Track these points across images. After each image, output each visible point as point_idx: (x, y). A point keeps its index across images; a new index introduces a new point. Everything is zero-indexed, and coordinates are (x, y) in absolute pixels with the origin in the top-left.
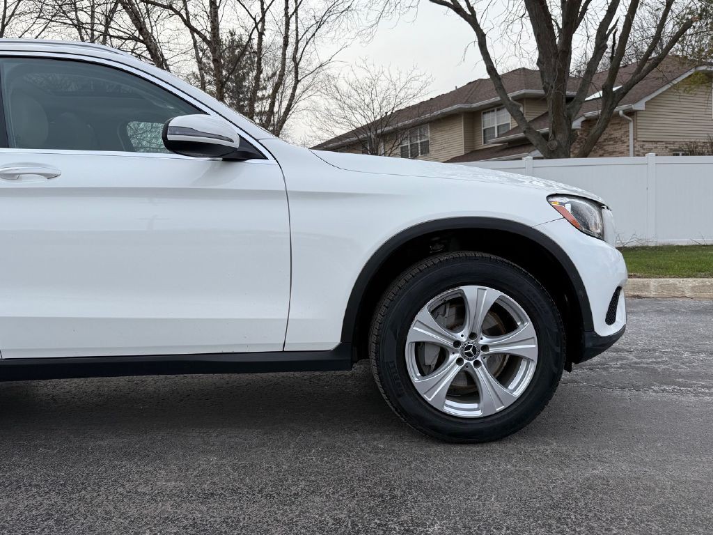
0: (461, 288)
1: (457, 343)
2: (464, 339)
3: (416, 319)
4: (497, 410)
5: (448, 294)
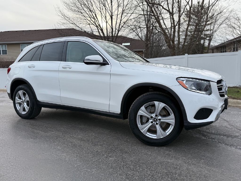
0: (154, 102)
1: (152, 117)
2: (154, 116)
3: (140, 109)
4: (161, 137)
5: (151, 103)
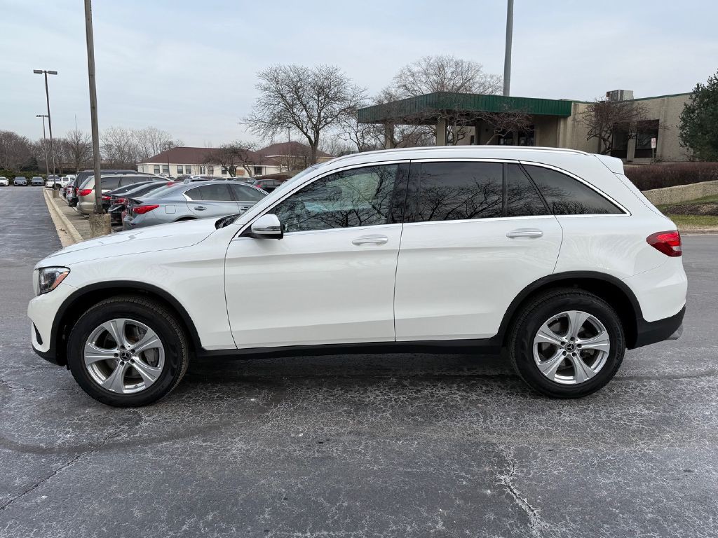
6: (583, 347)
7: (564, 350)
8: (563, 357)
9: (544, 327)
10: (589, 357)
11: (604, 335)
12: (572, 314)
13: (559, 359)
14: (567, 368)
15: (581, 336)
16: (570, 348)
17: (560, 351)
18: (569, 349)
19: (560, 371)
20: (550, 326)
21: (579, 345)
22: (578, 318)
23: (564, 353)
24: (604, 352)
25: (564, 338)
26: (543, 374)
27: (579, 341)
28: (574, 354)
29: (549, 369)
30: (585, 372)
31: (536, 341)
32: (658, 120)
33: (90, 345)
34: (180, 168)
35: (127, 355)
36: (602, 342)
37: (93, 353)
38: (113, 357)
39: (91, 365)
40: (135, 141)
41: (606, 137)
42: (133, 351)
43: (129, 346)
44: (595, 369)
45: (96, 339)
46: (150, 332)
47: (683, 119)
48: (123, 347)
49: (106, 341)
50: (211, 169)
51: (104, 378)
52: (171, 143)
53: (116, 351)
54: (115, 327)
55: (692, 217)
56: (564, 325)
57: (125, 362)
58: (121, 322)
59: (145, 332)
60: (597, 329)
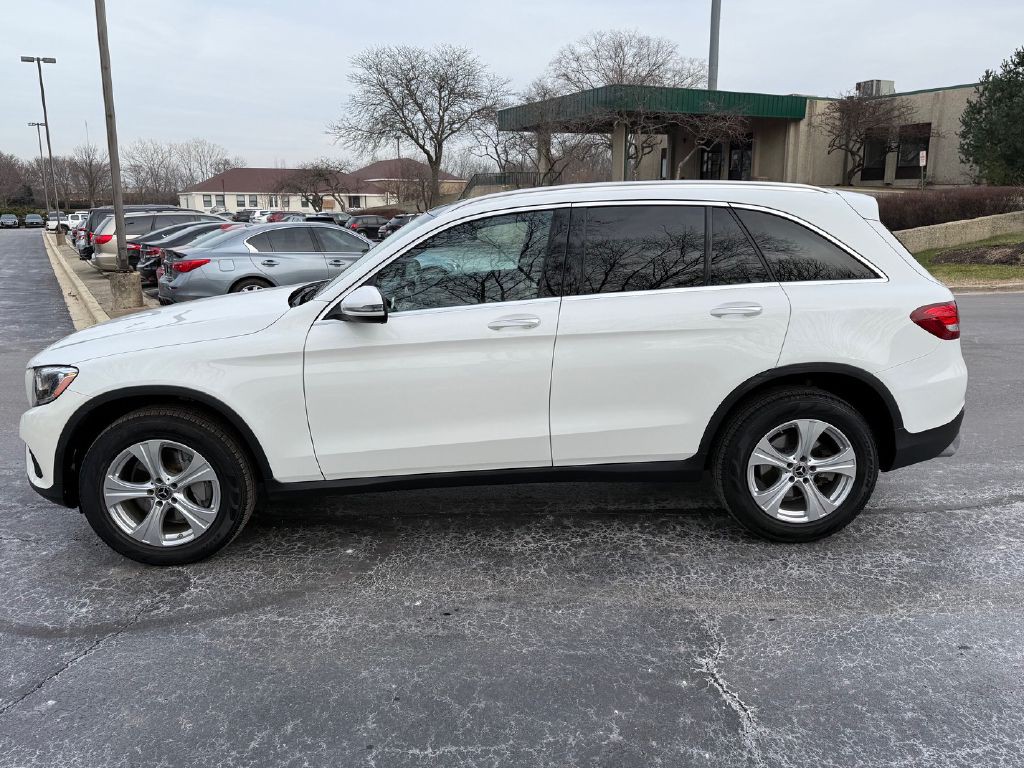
6: (818, 470)
7: (790, 474)
8: (790, 484)
9: (764, 443)
10: (827, 484)
11: (849, 453)
12: (803, 425)
13: (784, 487)
14: (795, 500)
15: (816, 454)
16: (800, 471)
17: (786, 476)
18: (800, 474)
19: (787, 504)
20: (771, 440)
21: (813, 468)
22: (811, 429)
23: (791, 479)
24: (848, 477)
25: (791, 458)
26: (761, 509)
27: (812, 462)
28: (806, 480)
29: (770, 501)
30: (822, 506)
31: (752, 463)
32: (930, 124)
33: (112, 477)
34: (241, 199)
35: (166, 491)
36: (845, 463)
37: (117, 489)
38: (145, 494)
39: (114, 506)
40: (175, 160)
41: (855, 149)
42: (174, 485)
43: (168, 479)
44: (836, 500)
45: (120, 468)
46: (198, 459)
47: (964, 123)
48: (160, 480)
49: (135, 472)
50: (286, 200)
51: (134, 525)
52: (227, 162)
53: (149, 486)
54: (147, 451)
55: (975, 267)
56: (791, 440)
57: (164, 502)
58: (155, 445)
59: (190, 458)
60: (839, 444)
